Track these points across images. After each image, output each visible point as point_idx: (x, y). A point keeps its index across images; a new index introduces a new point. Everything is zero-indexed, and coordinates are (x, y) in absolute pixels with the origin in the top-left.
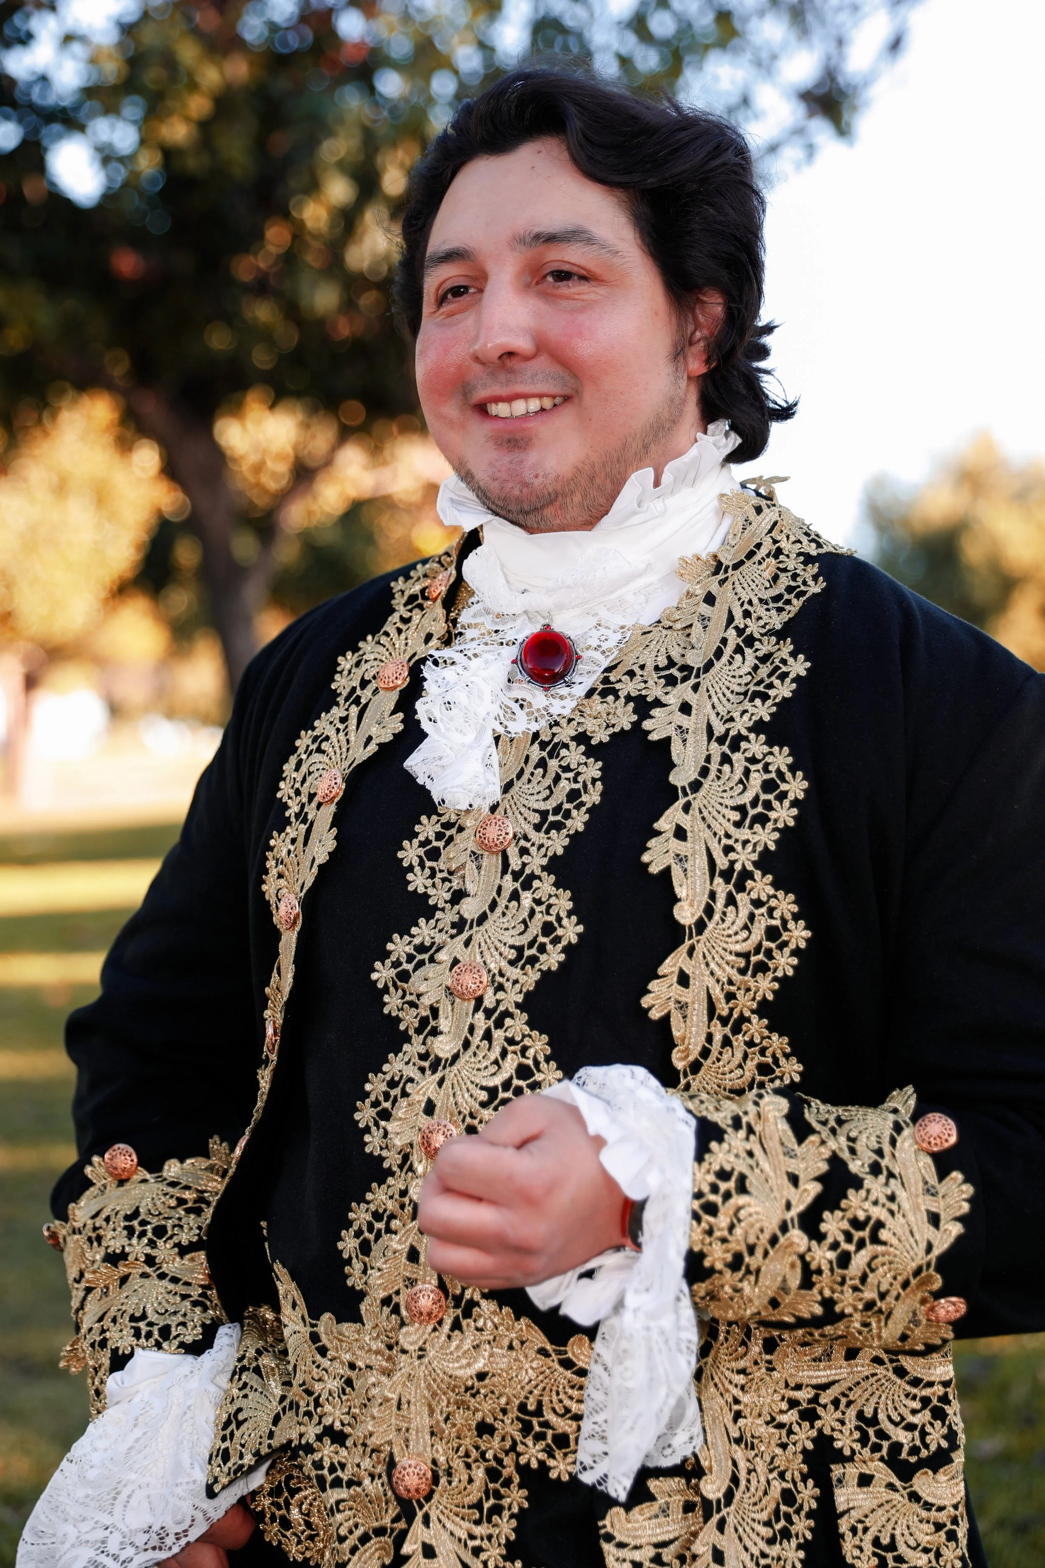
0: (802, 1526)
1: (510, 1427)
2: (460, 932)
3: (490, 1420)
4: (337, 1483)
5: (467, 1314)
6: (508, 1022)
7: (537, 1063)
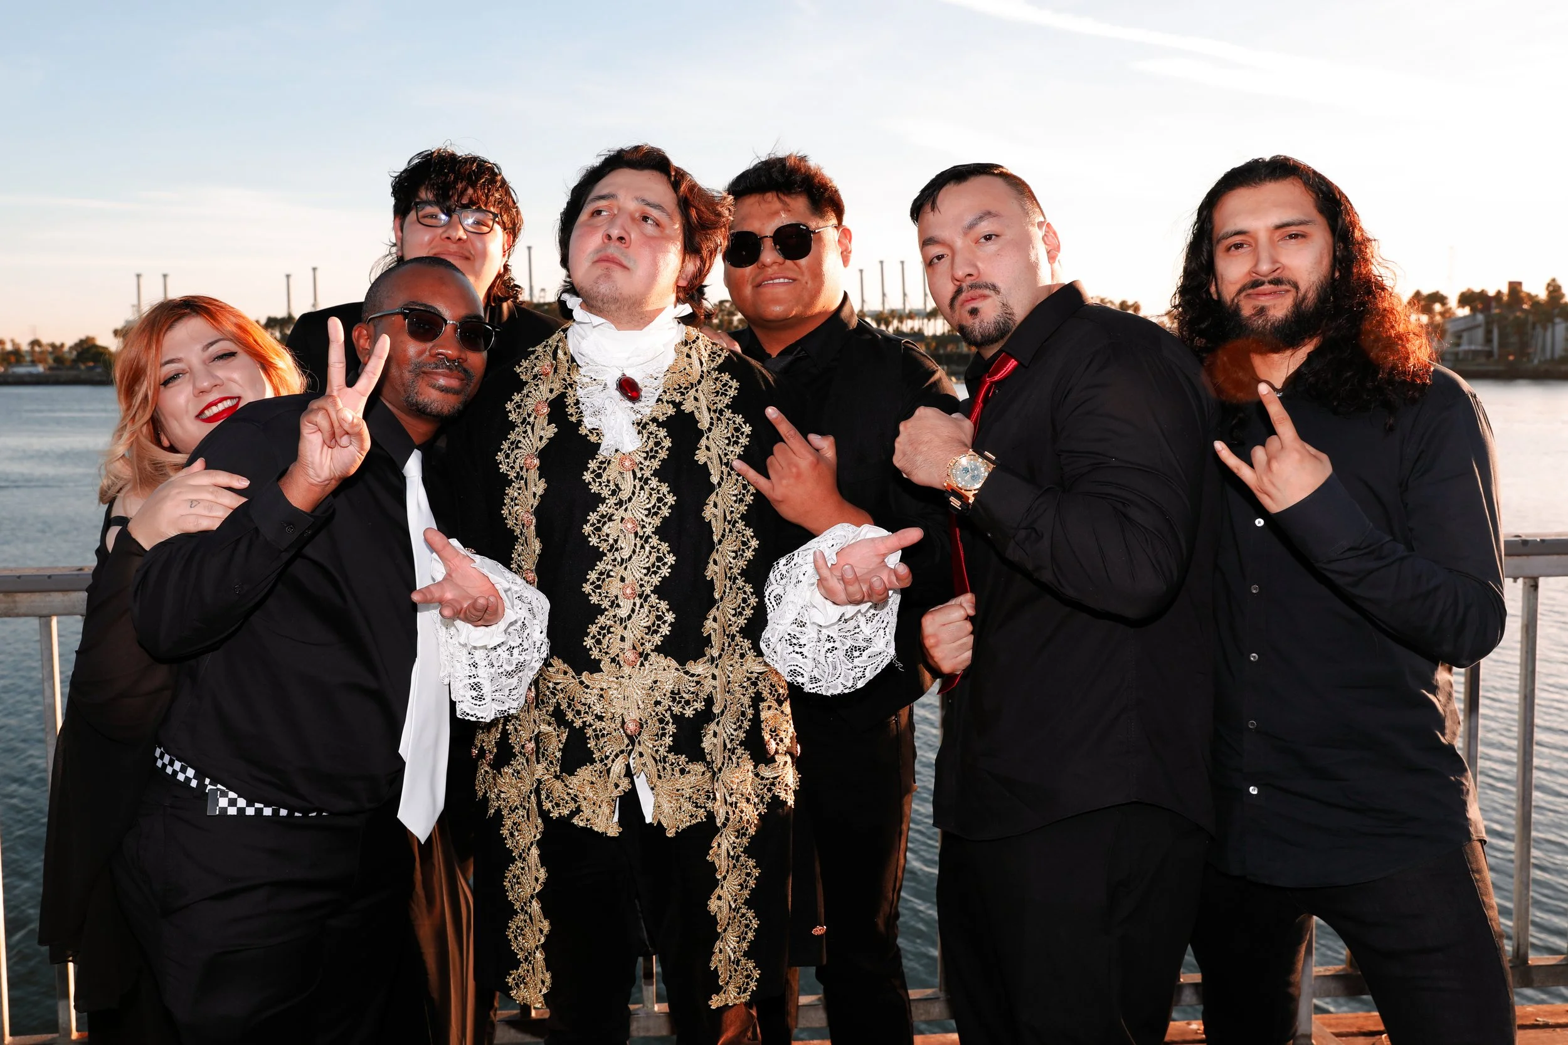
0: (746, 725)
1: (667, 702)
2: (621, 506)
3: (659, 699)
4: (603, 735)
5: (646, 659)
6: (650, 540)
7: (664, 555)
